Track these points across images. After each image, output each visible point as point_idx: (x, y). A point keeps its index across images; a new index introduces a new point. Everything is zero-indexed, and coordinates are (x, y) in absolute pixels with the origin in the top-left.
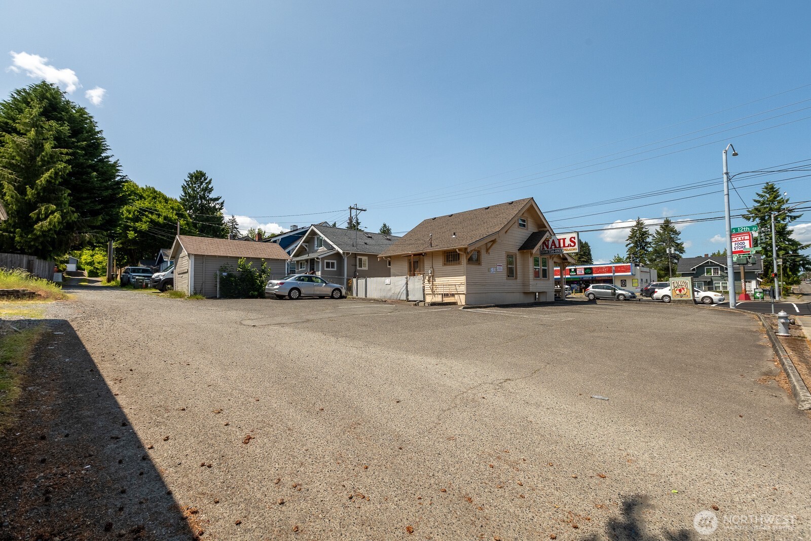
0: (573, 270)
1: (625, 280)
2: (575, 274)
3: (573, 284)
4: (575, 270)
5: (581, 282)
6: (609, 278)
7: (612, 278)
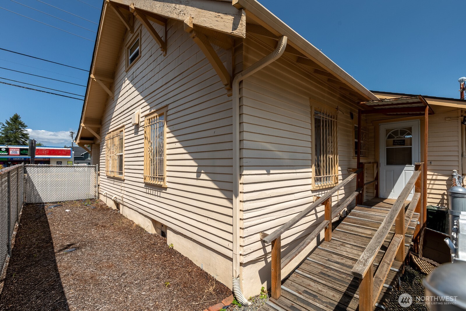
0: (4, 150)
1: (61, 162)
2: (7, 153)
5: (9, 163)
6: (45, 159)
7: (49, 160)
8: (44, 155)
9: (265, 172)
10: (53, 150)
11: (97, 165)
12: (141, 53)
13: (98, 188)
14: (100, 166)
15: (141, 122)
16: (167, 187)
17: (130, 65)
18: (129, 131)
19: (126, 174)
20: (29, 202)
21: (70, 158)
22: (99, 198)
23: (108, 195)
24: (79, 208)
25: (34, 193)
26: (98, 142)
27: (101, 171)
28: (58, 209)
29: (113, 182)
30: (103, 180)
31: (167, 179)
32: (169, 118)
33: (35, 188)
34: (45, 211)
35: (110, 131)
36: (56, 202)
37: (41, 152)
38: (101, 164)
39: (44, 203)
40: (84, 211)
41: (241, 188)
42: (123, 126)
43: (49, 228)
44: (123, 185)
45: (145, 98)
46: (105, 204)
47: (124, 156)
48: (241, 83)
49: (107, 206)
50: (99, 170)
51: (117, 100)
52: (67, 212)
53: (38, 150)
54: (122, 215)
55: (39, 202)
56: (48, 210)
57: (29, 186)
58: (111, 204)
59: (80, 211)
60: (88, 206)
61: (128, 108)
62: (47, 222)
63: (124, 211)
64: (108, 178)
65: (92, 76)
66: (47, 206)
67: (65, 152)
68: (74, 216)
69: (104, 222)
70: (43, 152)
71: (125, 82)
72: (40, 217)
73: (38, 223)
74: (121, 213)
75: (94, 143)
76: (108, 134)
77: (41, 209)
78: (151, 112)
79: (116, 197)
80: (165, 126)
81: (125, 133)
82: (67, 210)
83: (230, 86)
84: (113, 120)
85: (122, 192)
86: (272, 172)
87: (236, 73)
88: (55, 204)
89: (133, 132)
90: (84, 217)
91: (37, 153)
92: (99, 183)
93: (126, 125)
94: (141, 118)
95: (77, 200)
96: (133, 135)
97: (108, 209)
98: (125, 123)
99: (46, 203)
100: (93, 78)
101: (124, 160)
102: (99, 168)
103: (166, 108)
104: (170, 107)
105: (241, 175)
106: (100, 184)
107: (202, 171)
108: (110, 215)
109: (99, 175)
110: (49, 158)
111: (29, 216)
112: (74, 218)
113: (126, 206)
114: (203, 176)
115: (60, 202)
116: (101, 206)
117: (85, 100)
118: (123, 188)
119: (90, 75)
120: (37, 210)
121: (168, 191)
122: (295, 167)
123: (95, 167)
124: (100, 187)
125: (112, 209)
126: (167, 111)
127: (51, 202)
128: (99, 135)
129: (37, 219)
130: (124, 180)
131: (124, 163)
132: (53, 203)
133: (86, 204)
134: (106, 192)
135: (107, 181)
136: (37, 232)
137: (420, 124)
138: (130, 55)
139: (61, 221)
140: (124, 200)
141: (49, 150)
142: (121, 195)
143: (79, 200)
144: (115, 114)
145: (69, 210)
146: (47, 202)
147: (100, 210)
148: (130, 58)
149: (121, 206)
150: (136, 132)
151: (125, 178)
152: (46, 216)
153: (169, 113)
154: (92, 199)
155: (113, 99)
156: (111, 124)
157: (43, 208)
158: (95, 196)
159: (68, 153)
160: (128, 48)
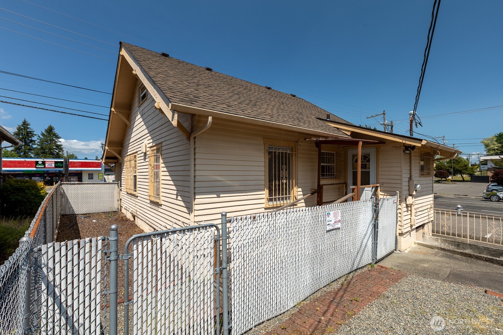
0: (40, 163)
1: (93, 174)
2: (43, 166)
3: (35, 176)
4: (44, 163)
5: (46, 175)
6: (78, 171)
7: (81, 172)
8: (77, 167)
9: (215, 196)
10: (85, 162)
11: (119, 181)
12: (147, 96)
13: (121, 202)
14: (122, 183)
15: (148, 151)
16: (162, 204)
17: (141, 102)
18: (140, 157)
19: (139, 192)
20: (65, 214)
21: (100, 170)
22: (121, 210)
23: (127, 209)
24: (104, 219)
25: (69, 206)
26: (120, 162)
27: (122, 187)
28: (87, 220)
29: (130, 198)
30: (123, 194)
31: (162, 198)
32: (163, 152)
33: (69, 202)
34: (77, 221)
35: (129, 154)
36: (86, 214)
37: (74, 165)
38: (122, 181)
39: (76, 214)
40: (107, 221)
41: (196, 207)
42: (137, 152)
43: (79, 234)
44: (137, 200)
45: (150, 133)
46: (125, 216)
47: (138, 177)
48: (195, 138)
49: (127, 218)
50: (121, 186)
51: (133, 128)
52: (94, 222)
53: (71, 162)
54: (136, 225)
55: (72, 214)
56: (80, 220)
57: (65, 200)
58: (129, 216)
59: (104, 221)
60: (111, 218)
61: (140, 138)
62: (78, 230)
63: (138, 222)
64: (127, 193)
65: (113, 109)
66: (79, 217)
67: (96, 164)
68: (99, 225)
69: (121, 231)
70: (76, 165)
71: (138, 115)
72: (73, 226)
73: (71, 231)
74: (136, 224)
75: (117, 162)
76: (127, 156)
77: (74, 219)
78: (153, 145)
79: (132, 211)
80: (161, 158)
81: (138, 158)
82: (94, 221)
83: (189, 139)
84: (130, 145)
85: (137, 206)
86: (221, 195)
87: (193, 130)
88: (85, 216)
89: (143, 158)
90: (107, 227)
91: (70, 166)
92: (121, 197)
93: (138, 151)
94: (148, 148)
95: (103, 212)
96: (143, 161)
97: (127, 220)
98: (138, 150)
99: (78, 215)
100: (114, 111)
101: (138, 180)
102: (121, 184)
103: (161, 144)
104: (163, 144)
105: (195, 199)
106: (122, 199)
107: (179, 195)
108: (127, 226)
109: (121, 190)
110: (81, 171)
111: (65, 225)
112: (99, 227)
113: (139, 218)
114: (179, 198)
115: (89, 214)
116: (122, 218)
117: (109, 121)
118: (137, 203)
119: (111, 108)
120: (70, 221)
121: (163, 207)
122: (246, 191)
123: (118, 184)
124: (122, 201)
125: (130, 221)
126: (162, 147)
127: (82, 214)
128: (121, 156)
129: (71, 227)
130: (138, 196)
131: (138, 183)
132: (83, 214)
133: (109, 216)
134: (126, 205)
135: (126, 196)
136: (71, 236)
137: (375, 151)
138: (142, 94)
139: (88, 229)
140: (138, 213)
141: (81, 162)
142: (136, 209)
143: (104, 212)
144: (132, 140)
145: (95, 221)
146: (79, 213)
147: (121, 221)
148: (141, 96)
149: (136, 218)
150: (145, 159)
151: (138, 195)
152: (78, 225)
153: (163, 148)
154: (115, 211)
155: (130, 127)
156: (129, 148)
157: (76, 219)
158: (118, 209)
159: (99, 165)
160: (140, 88)
